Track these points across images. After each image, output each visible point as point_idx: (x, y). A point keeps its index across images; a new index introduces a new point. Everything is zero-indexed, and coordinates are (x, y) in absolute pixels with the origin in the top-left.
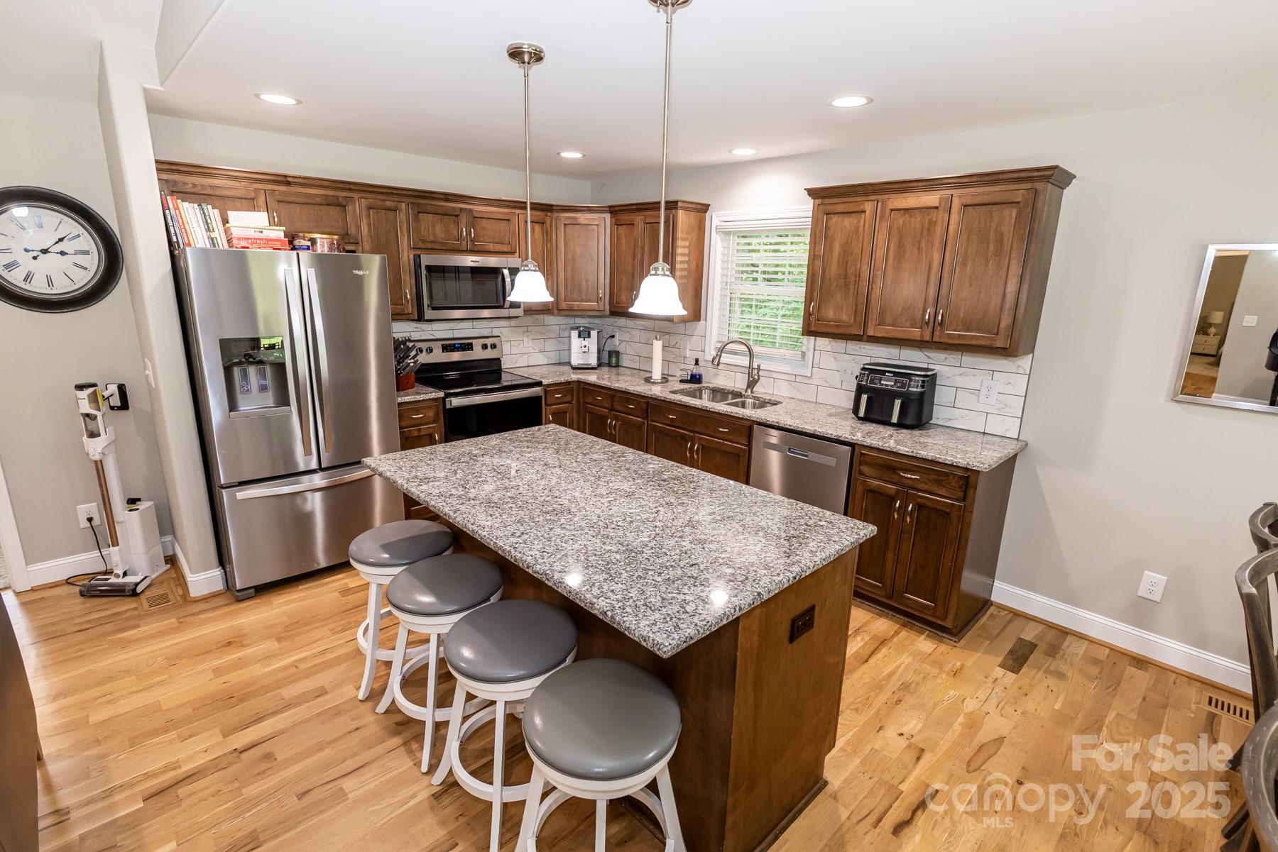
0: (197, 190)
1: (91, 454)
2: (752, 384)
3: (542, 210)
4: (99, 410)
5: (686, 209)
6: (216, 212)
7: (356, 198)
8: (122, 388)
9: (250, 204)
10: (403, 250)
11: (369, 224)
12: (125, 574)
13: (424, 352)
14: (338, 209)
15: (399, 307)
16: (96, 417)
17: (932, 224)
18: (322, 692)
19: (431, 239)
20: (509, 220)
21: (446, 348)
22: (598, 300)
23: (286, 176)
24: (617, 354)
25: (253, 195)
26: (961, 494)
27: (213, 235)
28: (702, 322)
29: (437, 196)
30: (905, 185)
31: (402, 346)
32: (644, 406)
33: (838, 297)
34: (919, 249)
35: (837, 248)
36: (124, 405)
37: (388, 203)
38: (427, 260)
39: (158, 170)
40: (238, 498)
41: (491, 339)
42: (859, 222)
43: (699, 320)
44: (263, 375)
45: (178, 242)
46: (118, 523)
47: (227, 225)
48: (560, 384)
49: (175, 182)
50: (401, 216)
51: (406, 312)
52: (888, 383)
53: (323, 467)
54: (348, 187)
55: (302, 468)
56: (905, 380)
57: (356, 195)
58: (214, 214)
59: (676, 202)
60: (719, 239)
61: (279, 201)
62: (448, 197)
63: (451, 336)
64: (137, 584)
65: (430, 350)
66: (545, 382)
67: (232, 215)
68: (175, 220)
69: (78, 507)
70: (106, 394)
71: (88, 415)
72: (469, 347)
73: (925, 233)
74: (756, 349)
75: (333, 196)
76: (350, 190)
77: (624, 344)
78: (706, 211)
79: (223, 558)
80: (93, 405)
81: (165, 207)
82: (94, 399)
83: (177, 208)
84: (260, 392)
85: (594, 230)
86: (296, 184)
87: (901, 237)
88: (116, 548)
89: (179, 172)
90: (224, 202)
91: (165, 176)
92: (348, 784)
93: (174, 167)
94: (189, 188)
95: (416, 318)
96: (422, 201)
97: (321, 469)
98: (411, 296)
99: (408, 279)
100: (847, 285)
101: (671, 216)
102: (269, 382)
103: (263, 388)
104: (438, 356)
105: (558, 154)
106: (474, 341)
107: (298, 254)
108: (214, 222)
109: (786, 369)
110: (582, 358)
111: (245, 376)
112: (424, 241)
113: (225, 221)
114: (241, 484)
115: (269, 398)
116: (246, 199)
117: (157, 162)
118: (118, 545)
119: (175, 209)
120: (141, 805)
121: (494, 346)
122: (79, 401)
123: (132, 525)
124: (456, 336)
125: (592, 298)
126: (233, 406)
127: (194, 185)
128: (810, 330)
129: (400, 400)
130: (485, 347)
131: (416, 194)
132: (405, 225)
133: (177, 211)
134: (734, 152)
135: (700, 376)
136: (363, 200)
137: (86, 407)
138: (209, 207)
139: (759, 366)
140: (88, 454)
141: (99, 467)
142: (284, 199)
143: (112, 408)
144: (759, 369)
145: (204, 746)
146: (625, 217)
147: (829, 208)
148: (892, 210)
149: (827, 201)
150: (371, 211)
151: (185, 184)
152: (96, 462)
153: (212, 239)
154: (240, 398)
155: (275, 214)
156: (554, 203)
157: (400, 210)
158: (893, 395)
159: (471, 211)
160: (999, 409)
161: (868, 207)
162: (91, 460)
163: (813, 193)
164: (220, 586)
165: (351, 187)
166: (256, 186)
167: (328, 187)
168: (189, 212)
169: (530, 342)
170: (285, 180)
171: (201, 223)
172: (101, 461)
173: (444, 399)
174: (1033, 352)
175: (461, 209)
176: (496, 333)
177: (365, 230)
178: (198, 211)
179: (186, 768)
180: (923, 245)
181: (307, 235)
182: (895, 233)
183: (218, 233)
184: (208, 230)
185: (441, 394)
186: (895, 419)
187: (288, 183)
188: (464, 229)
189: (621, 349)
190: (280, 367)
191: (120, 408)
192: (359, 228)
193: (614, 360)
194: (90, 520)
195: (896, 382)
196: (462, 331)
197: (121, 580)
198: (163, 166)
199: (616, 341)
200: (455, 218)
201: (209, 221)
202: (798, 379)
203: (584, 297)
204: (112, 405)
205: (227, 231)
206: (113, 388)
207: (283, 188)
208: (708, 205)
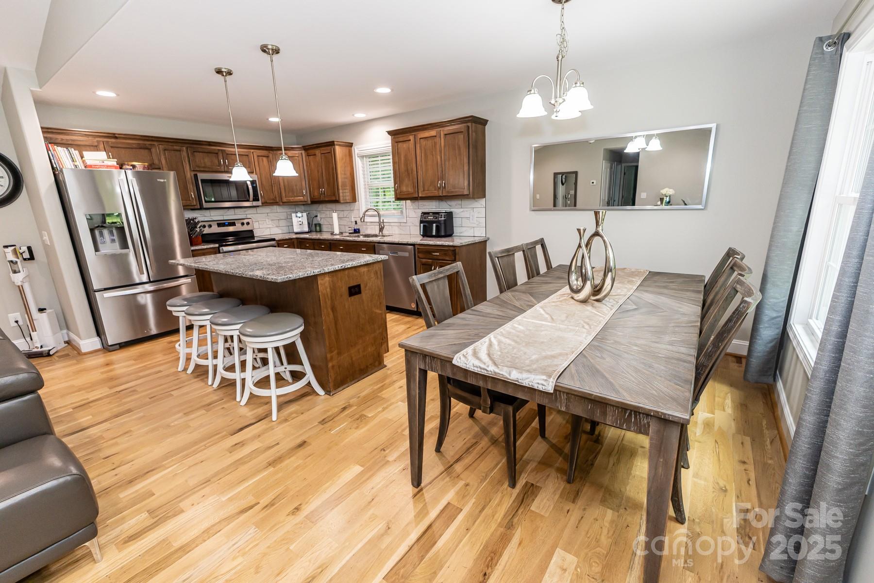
0: (63, 142)
1: (16, 282)
2: (381, 229)
3: (266, 150)
4: (18, 258)
5: (339, 145)
6: (77, 152)
7: (156, 145)
8: (29, 249)
9: (95, 148)
10: (187, 172)
11: (166, 159)
12: (42, 347)
13: (207, 227)
14: (147, 151)
15: (188, 202)
16: (16, 262)
17: (435, 143)
18: (160, 371)
19: (203, 165)
20: (247, 155)
21: (219, 225)
22: (303, 196)
23: (114, 134)
24: (320, 225)
25: (96, 144)
26: (453, 258)
27: (76, 164)
28: (357, 203)
29: (204, 143)
30: (423, 127)
31: (192, 222)
32: (329, 245)
33: (406, 181)
34: (433, 155)
35: (403, 159)
36: (32, 258)
37: (175, 147)
38: (202, 176)
39: (43, 132)
40: (105, 297)
41: (246, 220)
42: (409, 145)
43: (356, 202)
44: (111, 233)
45: (57, 167)
46: (35, 320)
47: (83, 159)
48: (286, 240)
49: (51, 138)
50: (184, 154)
51: (193, 204)
52: (431, 218)
53: (151, 280)
54: (151, 139)
55: (138, 281)
56: (437, 215)
57: (156, 143)
58: (76, 153)
59: (333, 142)
60: (359, 159)
61: (112, 147)
62: (210, 144)
63: (222, 219)
64: (50, 350)
65: (210, 226)
66: (277, 239)
67: (85, 153)
68: (54, 156)
69: (9, 315)
70: (21, 251)
71: (12, 261)
72: (233, 224)
73: (434, 148)
74: (381, 213)
75: (143, 144)
76: (152, 140)
77: (323, 219)
78: (351, 146)
79: (99, 331)
80: (14, 256)
81: (48, 150)
82: (15, 251)
83: (54, 150)
84: (111, 243)
85: (296, 159)
86: (120, 138)
87: (425, 151)
88: (35, 333)
89: (52, 133)
90: (80, 148)
91: (45, 135)
92: (172, 393)
93: (49, 130)
94: (59, 141)
95: (199, 207)
96: (195, 146)
97: (150, 282)
98: (194, 196)
99: (191, 186)
100: (408, 174)
101: (332, 149)
102: (116, 237)
103: (113, 241)
104: (215, 229)
105: (268, 119)
106: (236, 222)
107: (125, 171)
108: (76, 157)
109: (396, 220)
110: (300, 228)
111: (101, 234)
112: (199, 167)
113: (82, 157)
114: (105, 289)
115: (117, 245)
116: (92, 146)
117: (42, 128)
118: (36, 331)
119: (54, 151)
120: (72, 410)
121: (248, 224)
122: (6, 254)
123: (43, 321)
124: (225, 219)
125: (300, 195)
126: (97, 249)
127: (62, 139)
128: (398, 198)
129: (193, 248)
130: (243, 224)
131: (191, 142)
132: (187, 158)
133: (55, 152)
134: (356, 115)
135: (359, 229)
136: (160, 146)
137: (11, 257)
138: (73, 149)
139: (383, 220)
140: (14, 282)
141: (21, 290)
142: (115, 145)
143: (25, 259)
144: (383, 222)
145: (101, 392)
146: (311, 152)
147: (398, 140)
148: (420, 138)
149: (396, 136)
150: (166, 152)
151: (57, 139)
152: (19, 286)
153: (76, 166)
154: (100, 246)
155: (110, 154)
156: (273, 146)
157: (183, 151)
158: (433, 222)
159: (224, 150)
160: (477, 225)
161: (412, 138)
162: (16, 285)
163: (390, 133)
164: (98, 346)
165: (153, 139)
166: (97, 139)
167: (139, 139)
168: (61, 152)
169: (270, 222)
170: (114, 136)
171: (69, 157)
172: (22, 286)
173: (219, 247)
174: (485, 197)
175: (219, 150)
176: (249, 216)
177: (163, 161)
178: (66, 152)
179: (91, 399)
180: (434, 153)
181: (129, 163)
182: (423, 149)
183: (79, 163)
184: (73, 161)
185: (217, 245)
186: (434, 234)
187: (116, 138)
188: (222, 161)
189: (321, 223)
190: (121, 230)
191: (29, 259)
192: (160, 160)
193: (318, 228)
194: (17, 322)
195: (434, 217)
196: (229, 216)
197: (39, 350)
198: (46, 130)
199: (319, 218)
200: (216, 155)
201: (73, 157)
202: (402, 224)
203: (295, 194)
204: (24, 257)
205: (84, 162)
206: (24, 249)
207: (113, 140)
208: (352, 144)
